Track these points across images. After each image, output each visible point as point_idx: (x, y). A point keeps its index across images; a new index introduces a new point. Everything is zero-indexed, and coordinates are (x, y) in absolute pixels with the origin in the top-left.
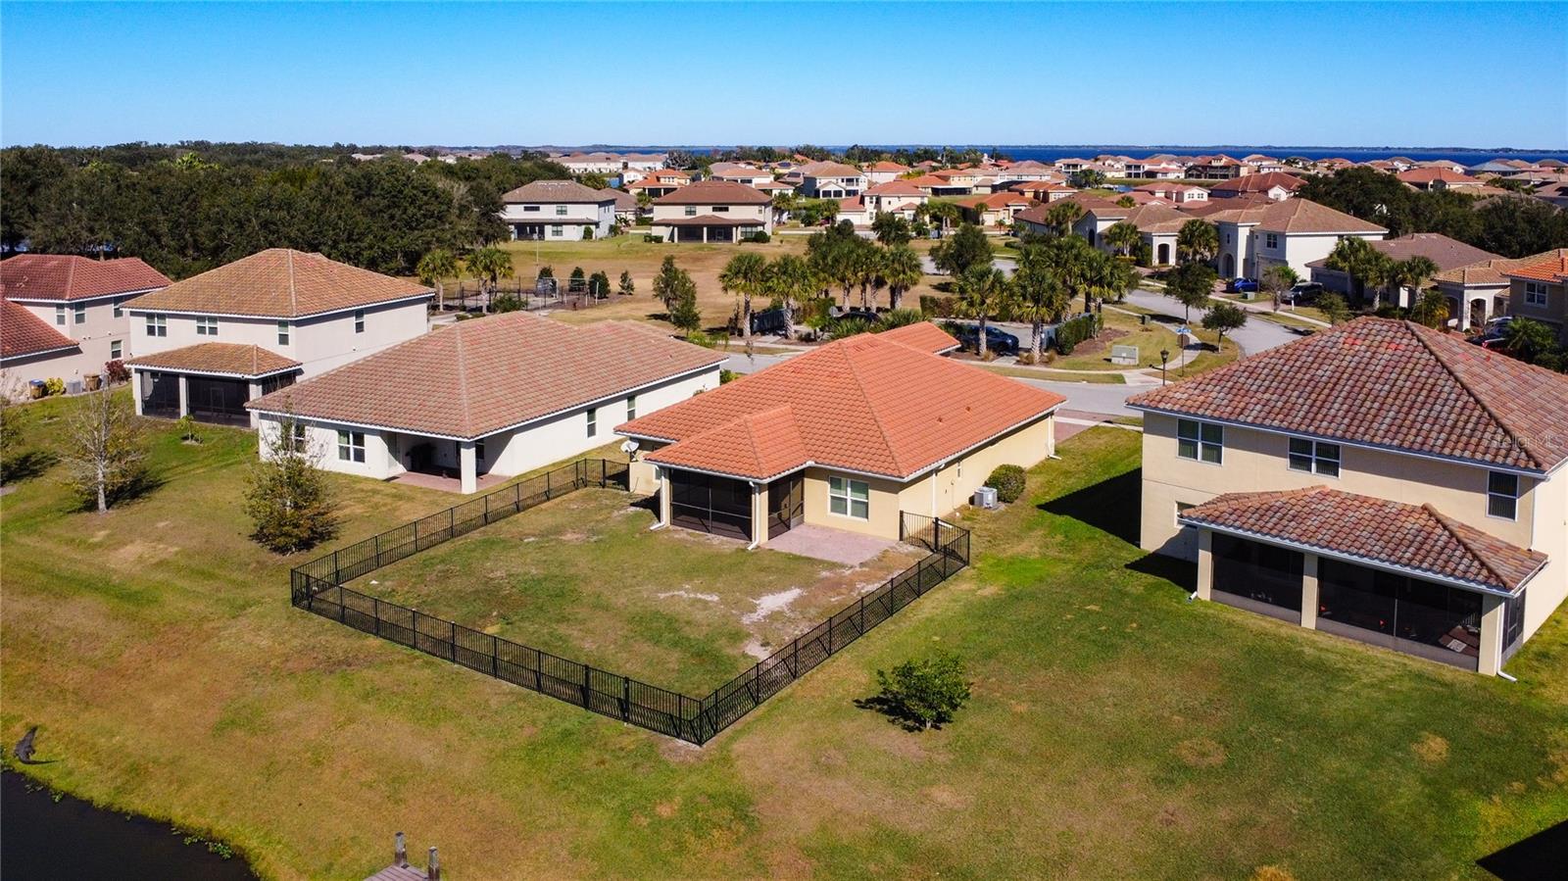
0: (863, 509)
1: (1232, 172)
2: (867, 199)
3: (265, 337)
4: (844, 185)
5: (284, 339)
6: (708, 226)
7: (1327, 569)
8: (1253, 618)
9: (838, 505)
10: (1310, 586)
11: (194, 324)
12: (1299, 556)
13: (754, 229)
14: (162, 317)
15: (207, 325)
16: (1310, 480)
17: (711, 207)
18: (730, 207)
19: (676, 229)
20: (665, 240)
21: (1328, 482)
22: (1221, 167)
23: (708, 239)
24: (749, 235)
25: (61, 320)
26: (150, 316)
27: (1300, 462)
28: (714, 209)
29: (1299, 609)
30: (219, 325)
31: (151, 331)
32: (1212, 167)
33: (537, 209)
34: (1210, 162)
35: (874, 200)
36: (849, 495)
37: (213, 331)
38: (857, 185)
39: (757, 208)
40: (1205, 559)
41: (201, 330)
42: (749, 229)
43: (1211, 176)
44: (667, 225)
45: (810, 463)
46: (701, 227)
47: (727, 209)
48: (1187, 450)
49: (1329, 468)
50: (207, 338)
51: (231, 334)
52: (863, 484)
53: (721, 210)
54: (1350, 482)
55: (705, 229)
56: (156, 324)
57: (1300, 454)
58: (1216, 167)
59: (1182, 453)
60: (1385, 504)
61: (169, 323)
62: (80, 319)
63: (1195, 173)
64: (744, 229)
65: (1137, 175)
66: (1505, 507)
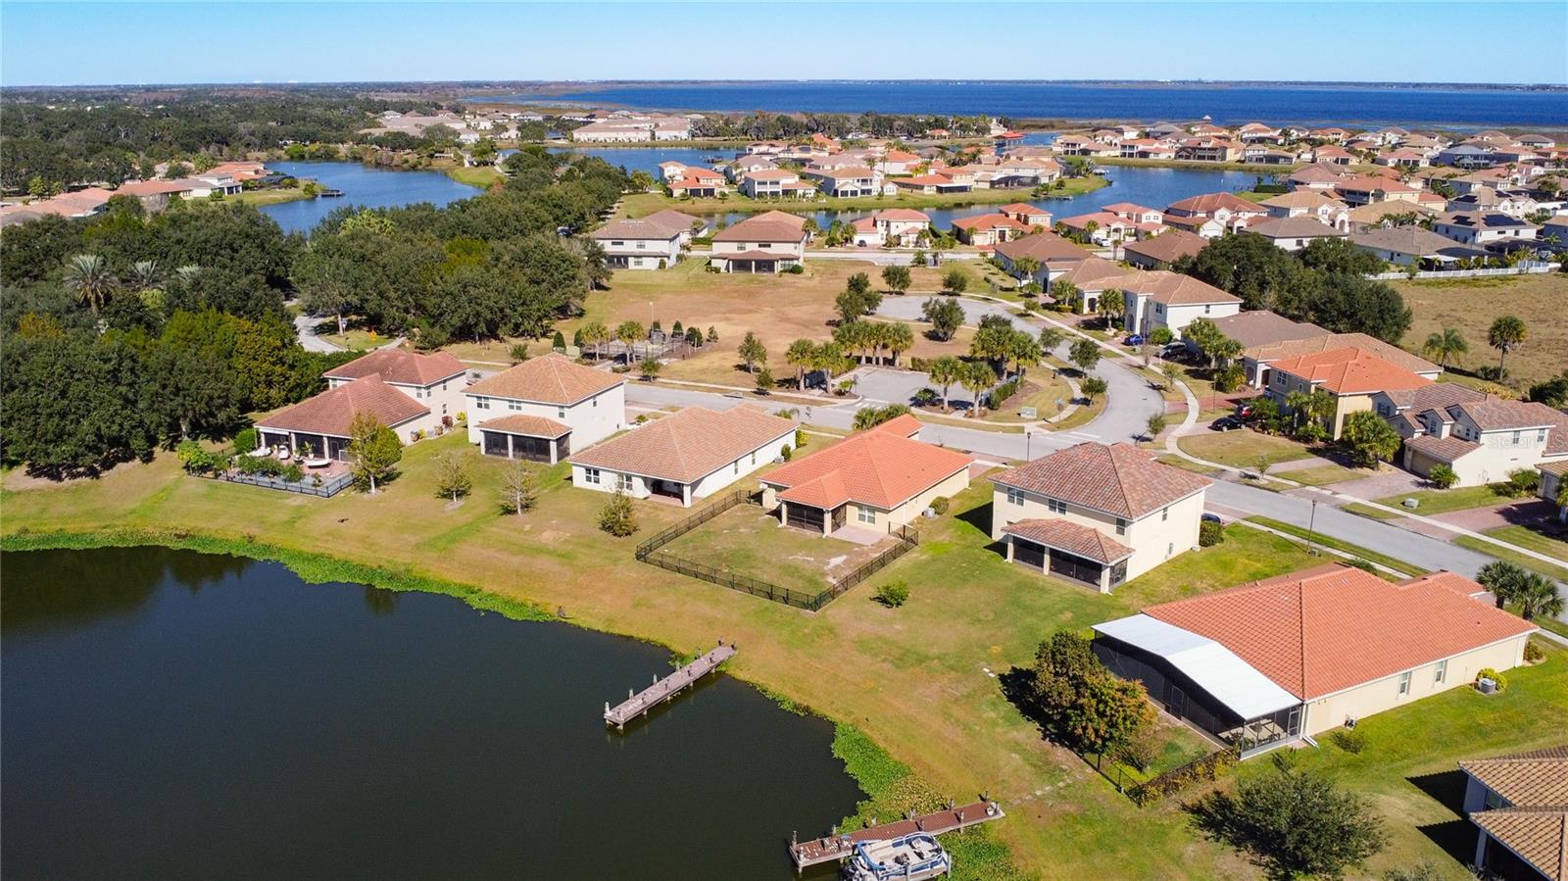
0: (872, 520)
1: (1219, 154)
2: (879, 223)
3: (550, 413)
4: (859, 184)
5: (562, 415)
6: (756, 261)
7: (1054, 553)
8: (1026, 570)
9: (862, 518)
10: (1047, 558)
11: (508, 403)
12: (1044, 547)
13: (791, 262)
14: (487, 398)
15: (515, 404)
16: (1056, 515)
17: (757, 244)
18: (772, 244)
19: (731, 263)
20: (723, 270)
21: (1062, 517)
22: (1209, 149)
23: (756, 270)
24: (787, 268)
25: (419, 395)
26: (479, 398)
27: (1053, 508)
28: (760, 246)
29: (1042, 567)
30: (522, 405)
31: (480, 405)
32: (1200, 149)
33: (622, 243)
34: (1200, 144)
35: (885, 224)
36: (867, 513)
37: (519, 408)
38: (871, 184)
39: (793, 245)
40: (1011, 547)
41: (511, 407)
42: (787, 262)
43: (1200, 158)
44: (724, 259)
45: (850, 499)
46: (751, 261)
47: (769, 246)
48: (1011, 500)
49: (1063, 511)
50: (515, 412)
51: (529, 410)
52: (873, 510)
53: (764, 246)
54: (1070, 517)
55: (753, 263)
56: (483, 402)
57: (1053, 505)
58: (1205, 149)
59: (1009, 501)
60: (1081, 527)
61: (490, 402)
62: (429, 394)
63: (1184, 153)
64: (783, 262)
65: (1131, 155)
66: (1121, 532)
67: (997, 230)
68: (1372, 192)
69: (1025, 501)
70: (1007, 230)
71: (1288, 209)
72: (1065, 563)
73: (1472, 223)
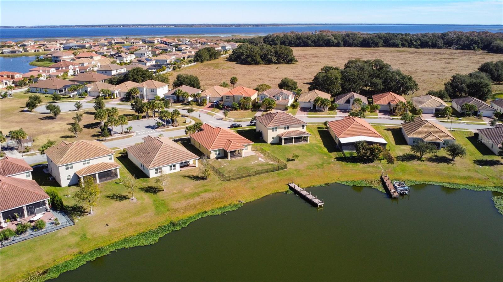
0: (247, 149)
5: (110, 158)
7: (295, 138)
8: (288, 145)
10: (293, 140)
12: (293, 137)
15: (87, 162)
16: (287, 130)
21: (288, 130)
29: (293, 143)
30: (91, 161)
31: (67, 169)
37: (90, 163)
40: (283, 141)
41: (84, 164)
49: (288, 129)
50: (87, 165)
51: (94, 162)
52: (247, 146)
54: (290, 129)
57: (285, 128)
59: (273, 131)
60: (295, 130)
61: (74, 165)
66: (303, 128)
67: (4, 82)
68: (89, 57)
69: (277, 130)
70: (8, 81)
71: (84, 64)
72: (298, 139)
73: (144, 61)
